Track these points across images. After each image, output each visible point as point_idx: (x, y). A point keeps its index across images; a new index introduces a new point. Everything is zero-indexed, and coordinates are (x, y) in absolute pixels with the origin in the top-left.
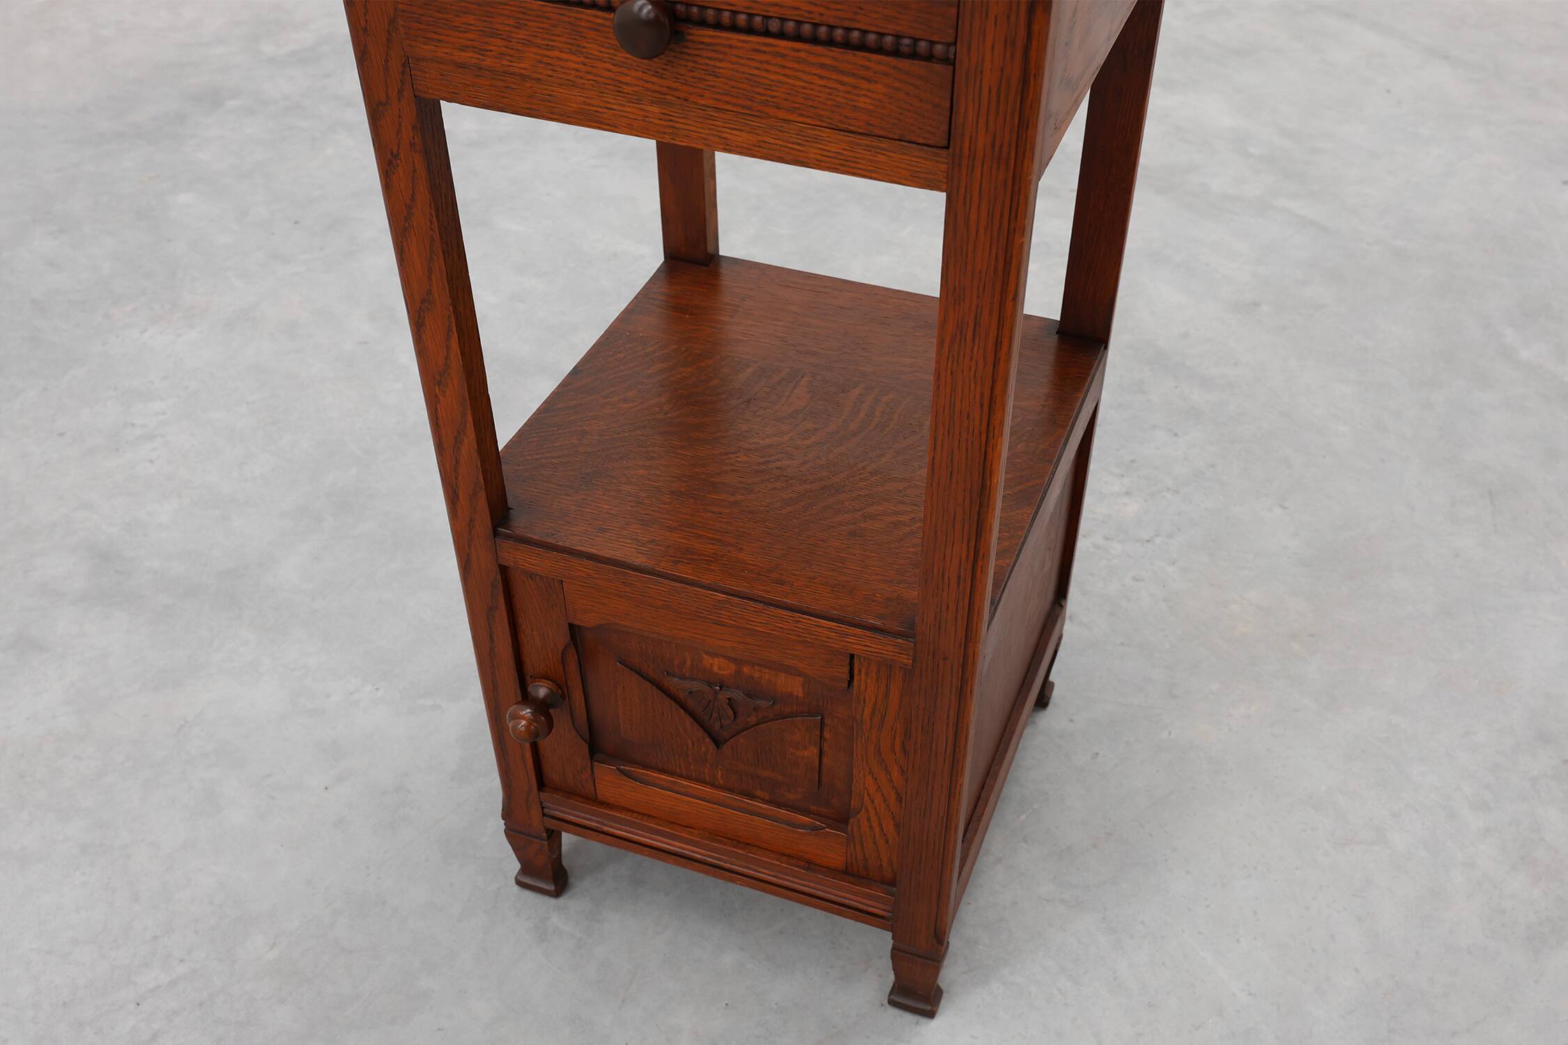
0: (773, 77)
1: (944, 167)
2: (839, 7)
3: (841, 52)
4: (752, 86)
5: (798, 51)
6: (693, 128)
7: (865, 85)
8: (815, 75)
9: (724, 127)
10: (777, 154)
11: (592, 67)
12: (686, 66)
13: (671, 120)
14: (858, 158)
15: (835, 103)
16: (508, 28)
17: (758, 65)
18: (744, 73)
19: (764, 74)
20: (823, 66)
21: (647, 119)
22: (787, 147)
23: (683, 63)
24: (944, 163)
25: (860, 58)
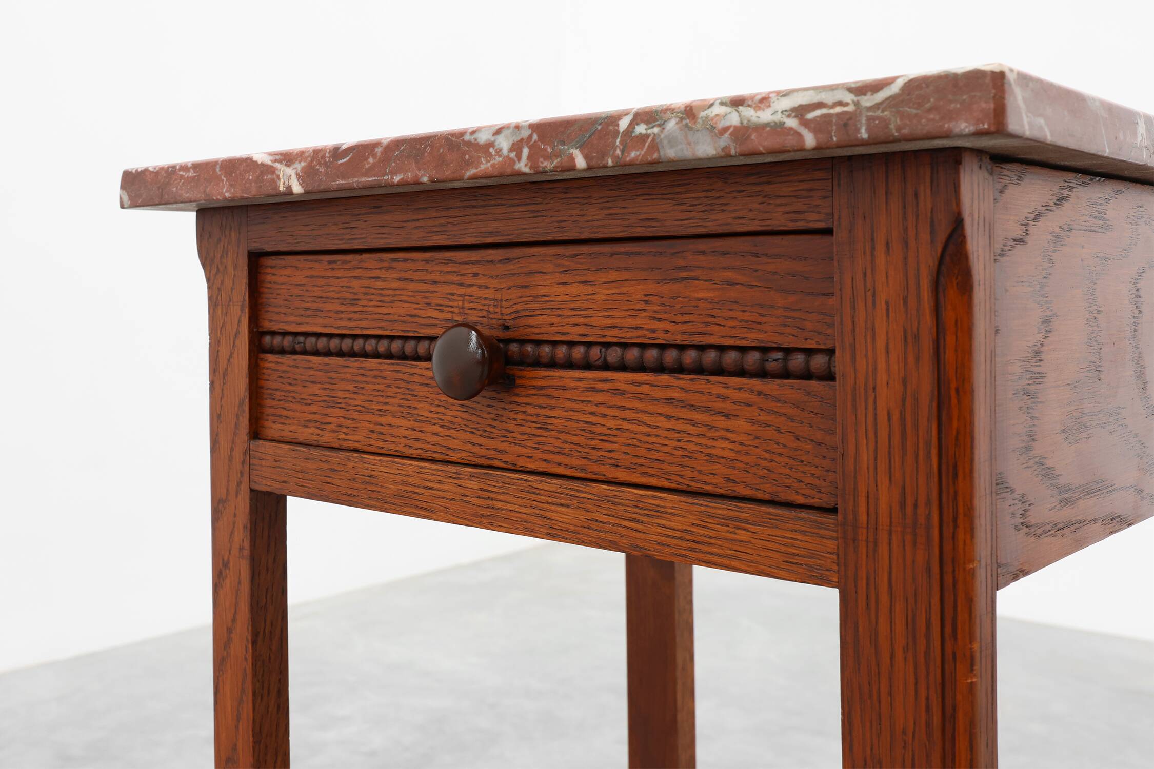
0: (612, 423)
1: (831, 545)
2: (687, 318)
3: (692, 380)
4: (587, 438)
5: (640, 384)
6: (513, 507)
7: (721, 422)
8: (661, 414)
9: (548, 503)
10: (610, 537)
11: (421, 431)
12: (515, 419)
13: (490, 498)
14: (711, 538)
15: (686, 453)
17: (594, 409)
18: (578, 421)
19: (601, 421)
20: (669, 401)
21: (465, 499)
22: (622, 526)
23: (512, 415)
24: (831, 538)
25: (714, 385)
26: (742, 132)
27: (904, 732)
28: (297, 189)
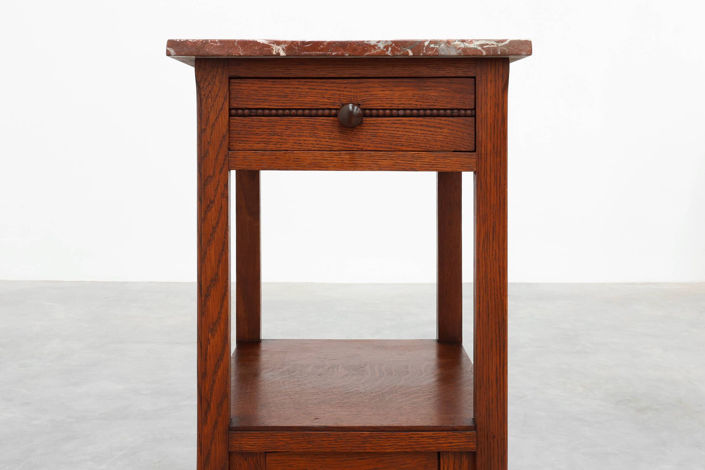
0: (400, 133)
1: (474, 160)
2: (428, 101)
3: (429, 119)
4: (391, 138)
5: (411, 121)
6: (364, 162)
7: (439, 130)
8: (419, 129)
9: (378, 159)
10: (403, 167)
11: (320, 141)
12: (362, 134)
13: (354, 160)
14: (438, 163)
15: (427, 140)
16: (282, 131)
17: (394, 129)
18: (388, 133)
19: (397, 133)
20: (422, 125)
21: (343, 162)
22: (407, 163)
23: (361, 133)
24: (475, 158)
25: (437, 120)
26: (465, 50)
27: (493, 205)
28: (282, 54)
